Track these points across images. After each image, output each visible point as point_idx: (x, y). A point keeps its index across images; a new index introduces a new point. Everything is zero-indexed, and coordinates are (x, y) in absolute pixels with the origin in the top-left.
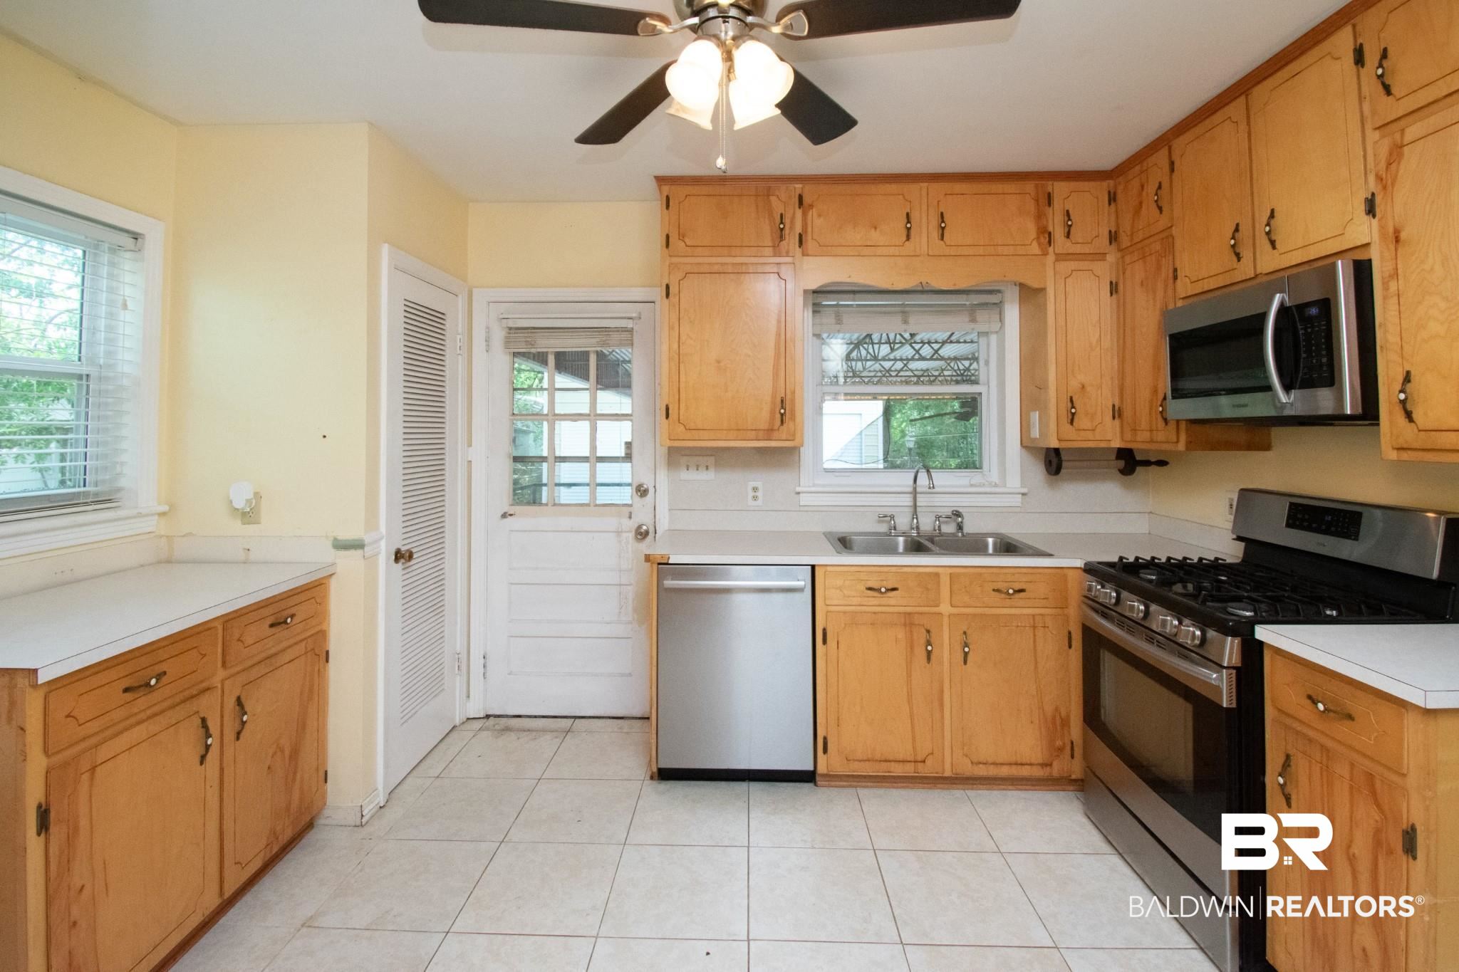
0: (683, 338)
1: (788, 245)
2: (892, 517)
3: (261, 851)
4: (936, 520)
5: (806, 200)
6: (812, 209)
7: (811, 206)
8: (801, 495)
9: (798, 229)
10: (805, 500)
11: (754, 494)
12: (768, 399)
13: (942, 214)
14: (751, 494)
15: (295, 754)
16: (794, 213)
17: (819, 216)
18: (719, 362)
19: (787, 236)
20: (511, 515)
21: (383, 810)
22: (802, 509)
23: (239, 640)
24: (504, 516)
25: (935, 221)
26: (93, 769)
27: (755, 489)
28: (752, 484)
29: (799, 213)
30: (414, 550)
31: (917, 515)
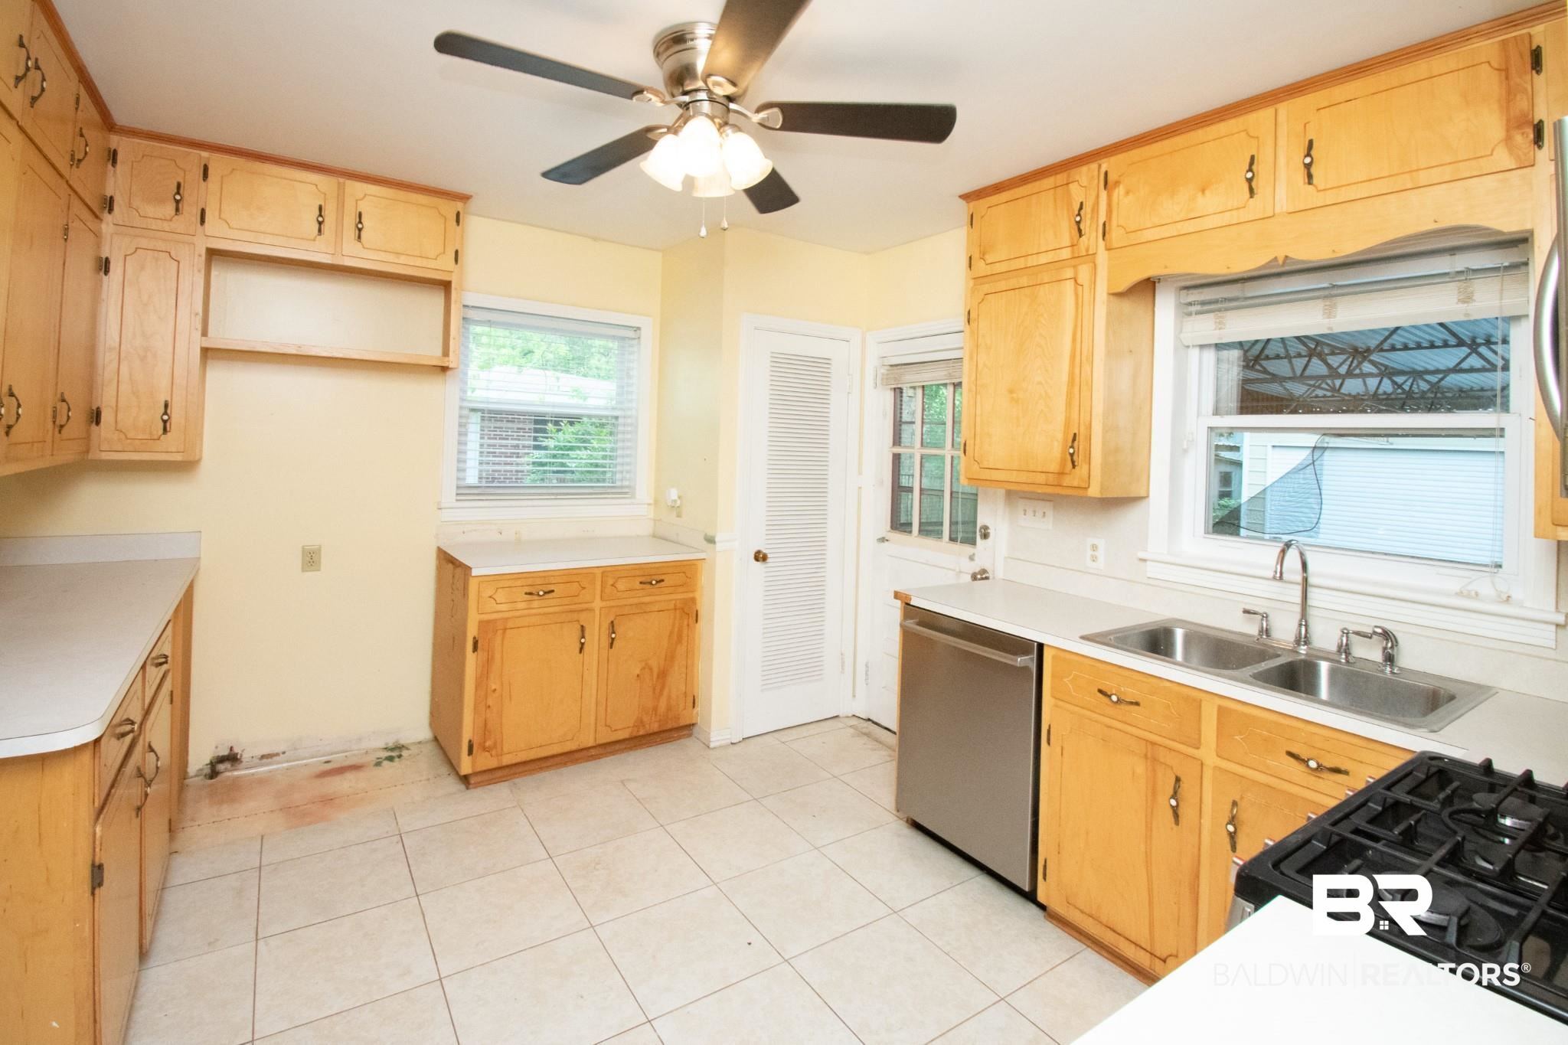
0: (980, 366)
1: (1089, 240)
2: (1265, 616)
3: (628, 727)
4: (1343, 636)
5: (1111, 178)
6: (1119, 186)
7: (1117, 183)
8: (1148, 563)
9: (1102, 219)
10: (1152, 570)
11: (1092, 553)
12: (1060, 436)
13: (1311, 143)
14: (1090, 552)
15: (663, 674)
16: (1098, 197)
17: (1127, 193)
18: (1011, 392)
19: (1087, 230)
20: (887, 540)
21: (735, 747)
22: (1151, 582)
23: (612, 585)
24: (883, 540)
25: (1299, 158)
26: (505, 630)
27: (1094, 547)
28: (1090, 541)
29: (1104, 194)
30: (769, 556)
31: (1306, 621)
